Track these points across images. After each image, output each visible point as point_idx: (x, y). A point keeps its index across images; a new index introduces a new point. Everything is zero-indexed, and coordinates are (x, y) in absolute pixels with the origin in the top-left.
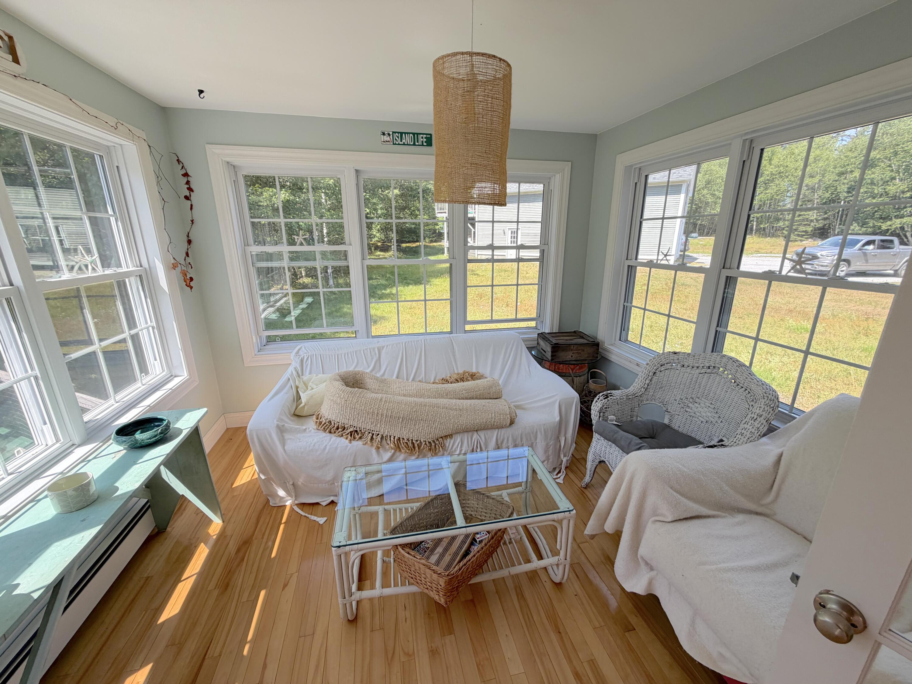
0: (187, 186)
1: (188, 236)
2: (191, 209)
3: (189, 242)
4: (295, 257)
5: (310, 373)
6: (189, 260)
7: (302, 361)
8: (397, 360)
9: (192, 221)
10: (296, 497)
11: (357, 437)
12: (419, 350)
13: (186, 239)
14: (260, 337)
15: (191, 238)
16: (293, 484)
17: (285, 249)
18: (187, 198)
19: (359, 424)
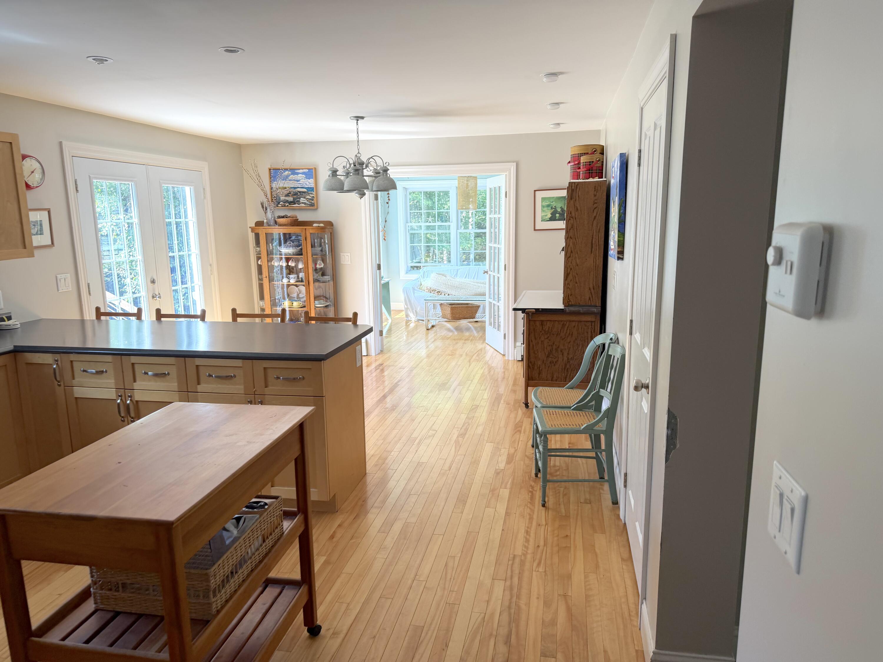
0: (388, 198)
1: (386, 219)
2: (388, 207)
3: (386, 221)
4: (428, 227)
5: (427, 278)
6: (385, 229)
7: (424, 272)
8: (465, 274)
9: (388, 212)
10: (416, 316)
11: (439, 294)
12: (475, 271)
13: (385, 220)
14: (408, 266)
15: (386, 220)
16: (415, 311)
17: (423, 224)
18: (387, 203)
19: (441, 289)
